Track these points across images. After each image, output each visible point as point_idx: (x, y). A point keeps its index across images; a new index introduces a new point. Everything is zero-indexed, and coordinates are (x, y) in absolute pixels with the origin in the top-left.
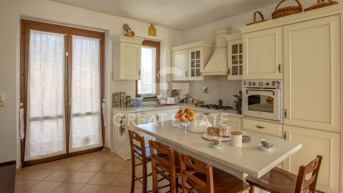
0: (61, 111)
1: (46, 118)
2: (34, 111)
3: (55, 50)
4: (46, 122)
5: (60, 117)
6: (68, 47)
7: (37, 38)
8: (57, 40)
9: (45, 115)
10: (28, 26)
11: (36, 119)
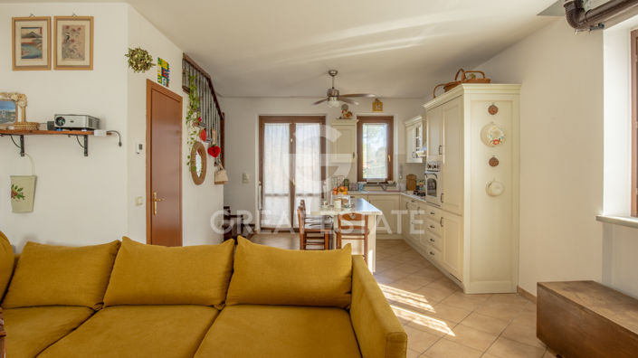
0: (287, 191)
1: (276, 195)
2: (268, 190)
3: (282, 138)
4: (276, 199)
5: (286, 195)
6: (292, 130)
7: (269, 128)
8: (284, 128)
9: (276, 192)
10: (263, 120)
11: (269, 195)
